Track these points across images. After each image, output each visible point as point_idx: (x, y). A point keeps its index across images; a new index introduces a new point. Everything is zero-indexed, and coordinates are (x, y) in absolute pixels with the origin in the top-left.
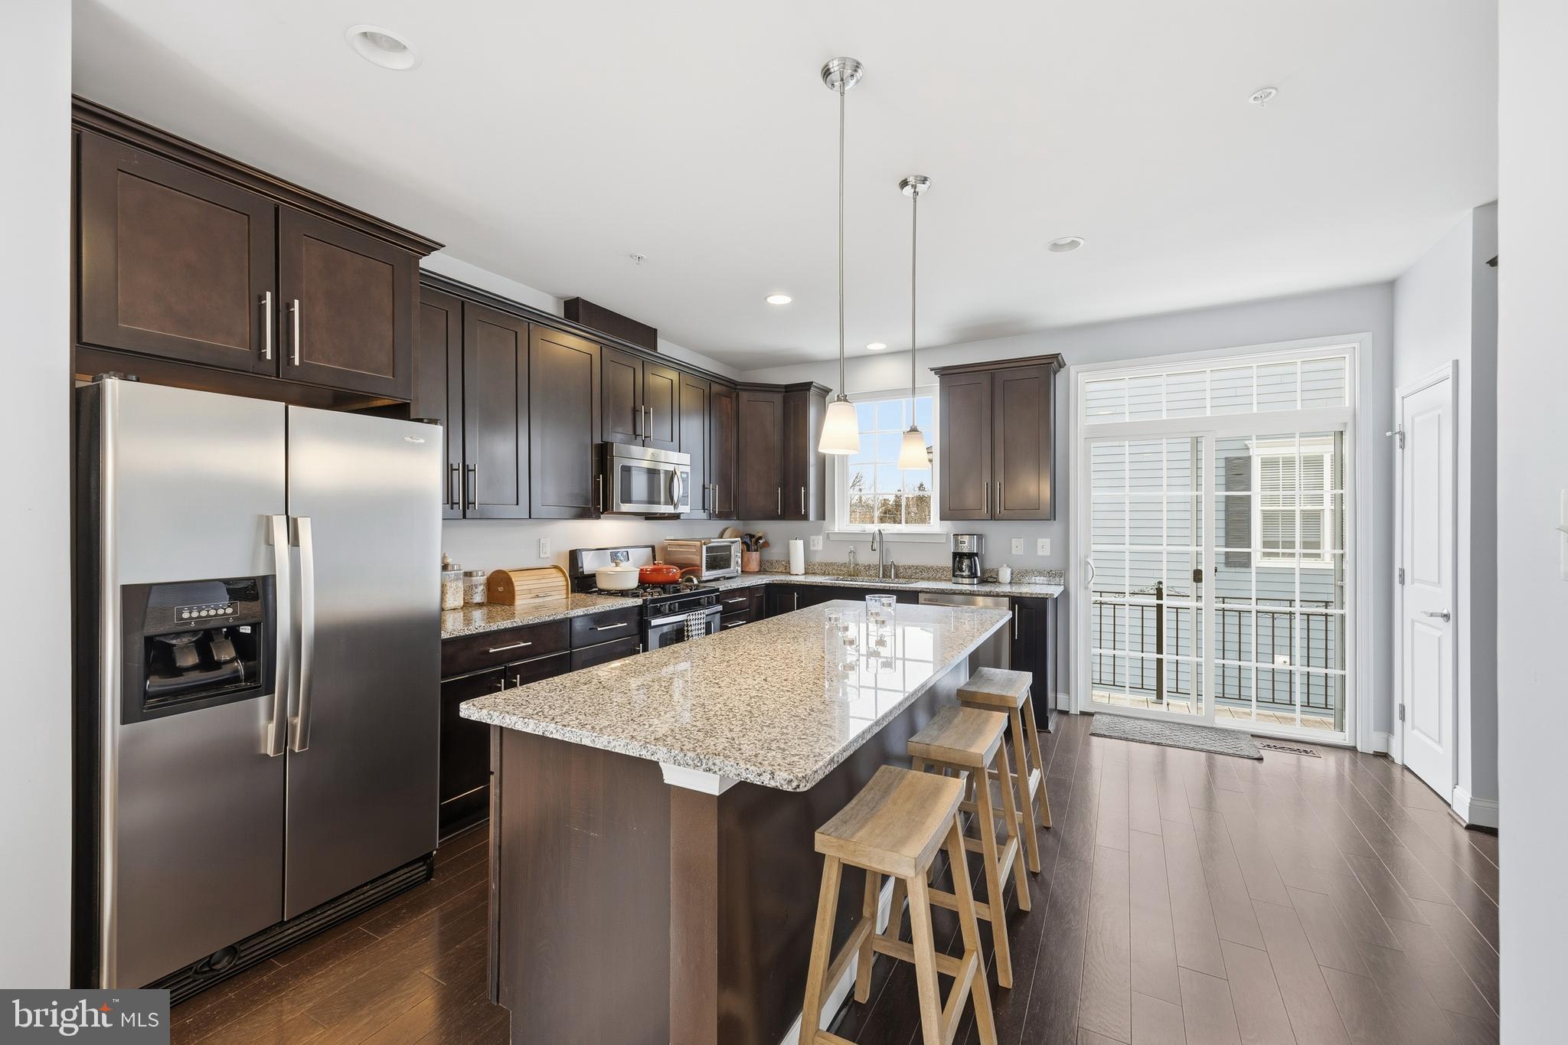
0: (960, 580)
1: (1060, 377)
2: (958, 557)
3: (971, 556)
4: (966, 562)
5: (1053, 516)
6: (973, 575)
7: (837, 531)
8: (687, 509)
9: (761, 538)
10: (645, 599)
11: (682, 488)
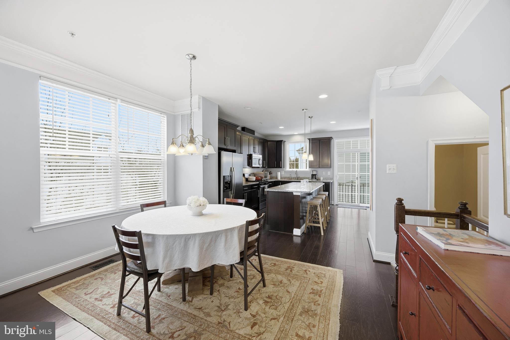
0: (313, 180)
1: (332, 141)
2: (313, 175)
3: (315, 175)
4: (314, 176)
5: (330, 167)
6: (316, 179)
7: (287, 170)
8: (261, 166)
9: (271, 172)
10: (259, 182)
11: (261, 162)
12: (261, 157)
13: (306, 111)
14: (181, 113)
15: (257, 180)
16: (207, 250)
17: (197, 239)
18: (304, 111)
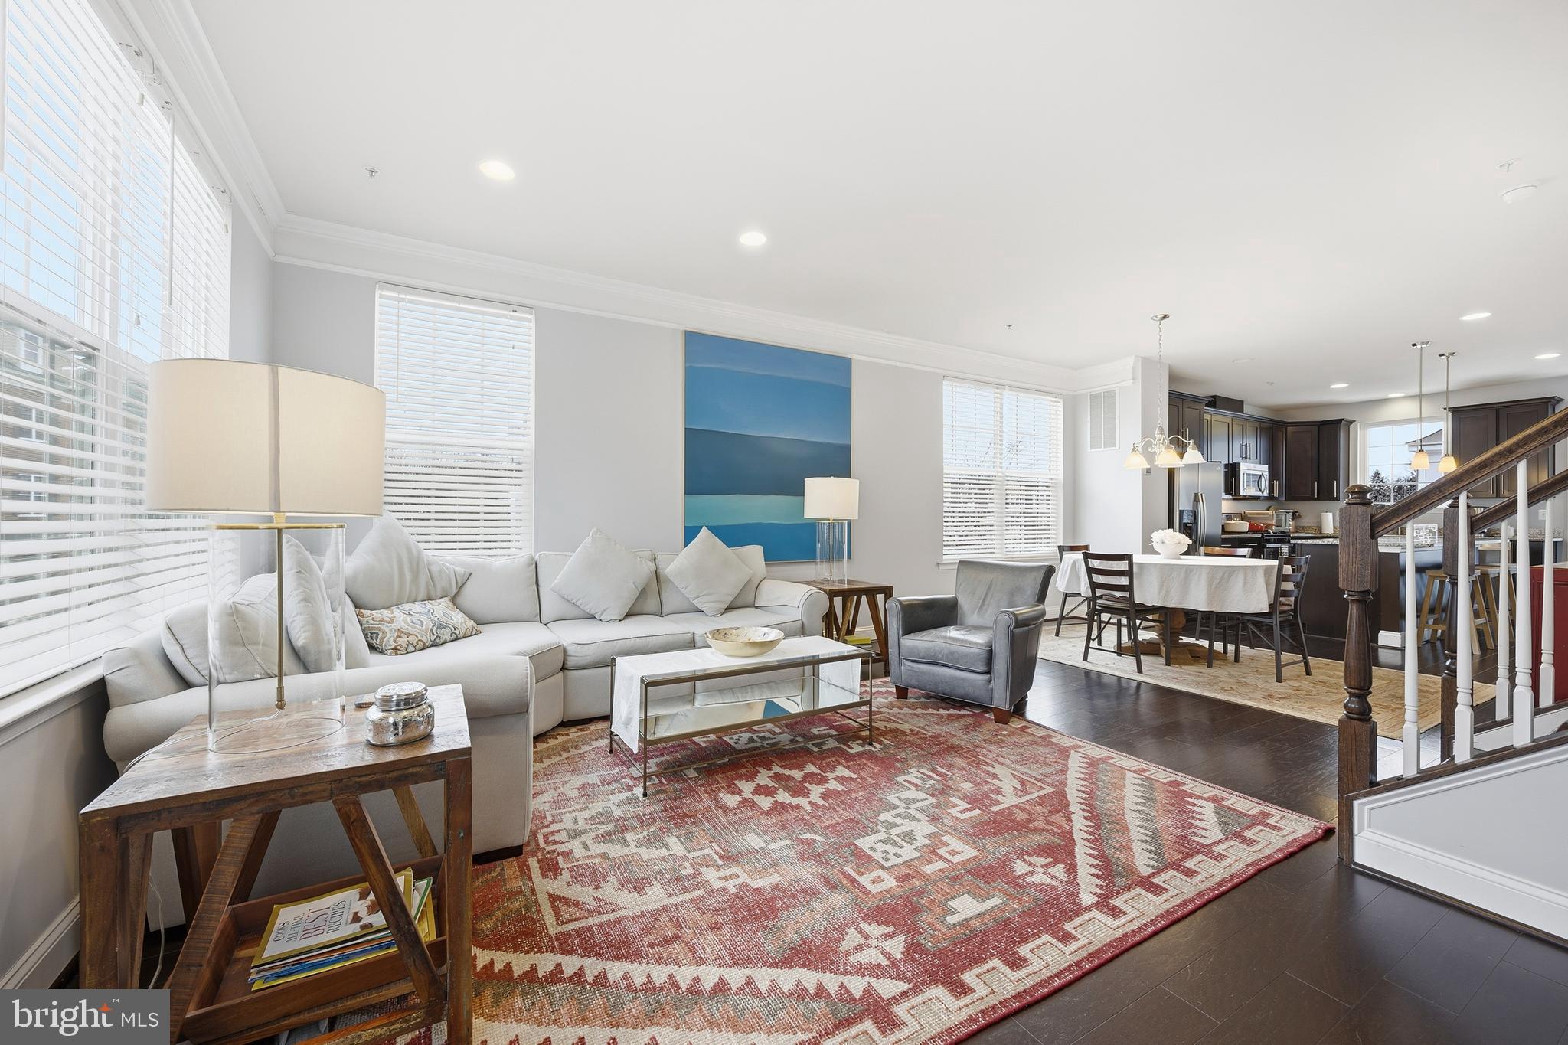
8: (1266, 494)
9: (1296, 512)
10: (1263, 535)
11: (1265, 483)
12: (1264, 469)
13: (1423, 346)
14: (1090, 390)
15: (1252, 530)
16: (1216, 587)
17: (1204, 576)
18: (1419, 346)
